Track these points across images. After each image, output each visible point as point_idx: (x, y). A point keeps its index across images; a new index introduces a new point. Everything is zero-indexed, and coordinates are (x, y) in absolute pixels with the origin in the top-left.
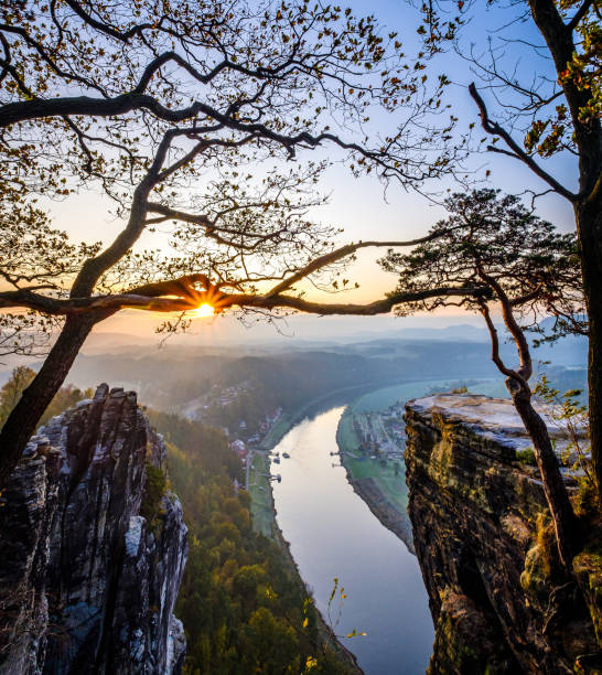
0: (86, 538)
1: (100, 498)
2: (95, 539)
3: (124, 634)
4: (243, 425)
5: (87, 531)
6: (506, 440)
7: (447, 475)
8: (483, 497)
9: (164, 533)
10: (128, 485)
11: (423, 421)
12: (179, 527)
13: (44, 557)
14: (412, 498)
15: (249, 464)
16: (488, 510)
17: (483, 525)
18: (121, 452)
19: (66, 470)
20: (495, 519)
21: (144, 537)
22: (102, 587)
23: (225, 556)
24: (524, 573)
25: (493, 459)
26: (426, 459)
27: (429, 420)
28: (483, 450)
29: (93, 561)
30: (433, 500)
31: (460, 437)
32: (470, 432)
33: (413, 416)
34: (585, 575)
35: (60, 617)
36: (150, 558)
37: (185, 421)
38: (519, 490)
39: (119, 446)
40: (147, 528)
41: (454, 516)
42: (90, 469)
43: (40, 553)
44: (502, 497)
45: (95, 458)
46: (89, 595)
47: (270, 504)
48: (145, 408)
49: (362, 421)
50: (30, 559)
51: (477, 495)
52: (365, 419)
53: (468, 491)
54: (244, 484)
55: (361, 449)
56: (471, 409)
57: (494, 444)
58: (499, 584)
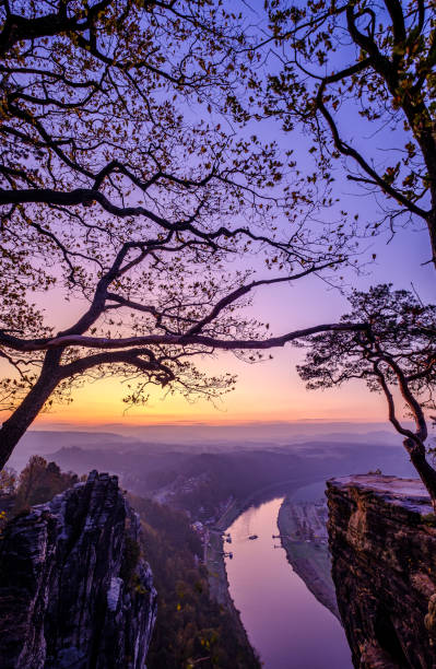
0: (77, 594)
1: (89, 561)
2: (85, 593)
4: (202, 509)
5: (78, 587)
6: (412, 507)
7: (363, 539)
8: (393, 557)
9: (137, 602)
10: (110, 551)
11: (341, 494)
12: (150, 590)
13: (43, 603)
14: (334, 563)
15: (207, 541)
16: (398, 569)
17: (395, 583)
18: (105, 524)
19: (64, 536)
20: (405, 576)
21: (122, 596)
22: (89, 635)
23: (187, 619)
24: (428, 615)
25: (401, 522)
26: (345, 527)
27: (346, 493)
28: (392, 515)
29: (82, 613)
30: (350, 562)
31: (373, 506)
32: (380, 500)
33: (333, 491)
35: (56, 657)
36: (127, 614)
37: (156, 504)
38: (425, 549)
39: (104, 519)
40: (125, 589)
41: (369, 576)
42: (81, 537)
43: (41, 599)
45: (86, 528)
46: (78, 641)
47: (223, 577)
48: (126, 492)
49: (299, 510)
50: (33, 603)
51: (389, 556)
52: (300, 509)
53: (381, 554)
54: (203, 559)
55: (298, 534)
56: (383, 484)
57: (401, 510)
58: (410, 637)
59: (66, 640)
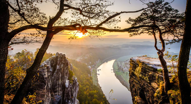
0: (57, 83)
1: (59, 76)
2: (59, 84)
3: (67, 101)
4: (90, 63)
5: (57, 82)
6: (155, 67)
7: (139, 74)
8: (147, 79)
9: (74, 84)
10: (65, 74)
11: (134, 62)
12: (77, 83)
13: (49, 87)
14: (130, 79)
15: (92, 71)
16: (148, 81)
17: (147, 85)
18: (63, 67)
19: (51, 70)
20: (150, 83)
21: (69, 84)
22: (61, 93)
23: (87, 89)
24: (155, 94)
25: (151, 71)
26: (134, 71)
27: (136, 62)
28: (149, 69)
29: (59, 88)
30: (135, 79)
31: (144, 66)
32: (146, 65)
33: (132, 61)
34: (170, 94)
35: (53, 97)
36: (71, 88)
37: (77, 61)
38: (157, 78)
39: (62, 66)
40: (70, 83)
41: (140, 82)
42: (56, 70)
43: (48, 85)
44: (152, 79)
45: (57, 68)
46: (59, 94)
47: (97, 79)
48: (67, 58)
50: (46, 86)
51: (146, 78)
52: (120, 63)
53: (144, 78)
54: (91, 75)
55: (119, 69)
56: (147, 60)
57: (152, 68)
58: (149, 96)
59: (56, 94)
